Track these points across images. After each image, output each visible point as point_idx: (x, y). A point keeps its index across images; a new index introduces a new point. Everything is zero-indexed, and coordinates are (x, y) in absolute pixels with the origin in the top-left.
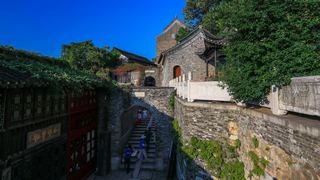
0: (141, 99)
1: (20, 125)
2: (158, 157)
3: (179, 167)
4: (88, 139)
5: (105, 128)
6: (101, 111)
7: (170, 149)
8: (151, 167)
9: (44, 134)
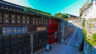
0: (71, 23)
1: (35, 25)
2: (76, 42)
3: (84, 48)
4: (55, 33)
5: (60, 31)
6: (59, 26)
7: (81, 41)
8: (74, 45)
9: (41, 28)
